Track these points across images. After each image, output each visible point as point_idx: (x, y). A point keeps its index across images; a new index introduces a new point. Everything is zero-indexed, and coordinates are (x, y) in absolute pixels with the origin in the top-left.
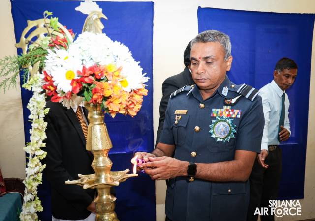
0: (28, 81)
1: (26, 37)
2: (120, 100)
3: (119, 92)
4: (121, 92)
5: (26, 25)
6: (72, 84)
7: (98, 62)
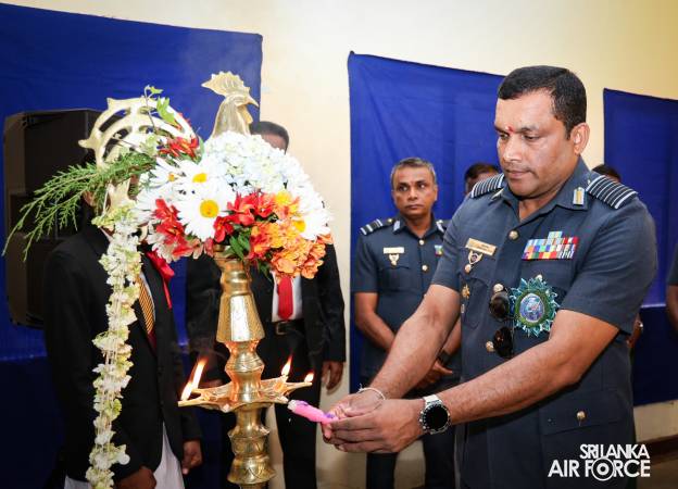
0: (104, 212)
1: (104, 128)
2: (297, 254)
3: (294, 241)
4: (298, 240)
5: (105, 107)
6: (215, 226)
7: (259, 187)
